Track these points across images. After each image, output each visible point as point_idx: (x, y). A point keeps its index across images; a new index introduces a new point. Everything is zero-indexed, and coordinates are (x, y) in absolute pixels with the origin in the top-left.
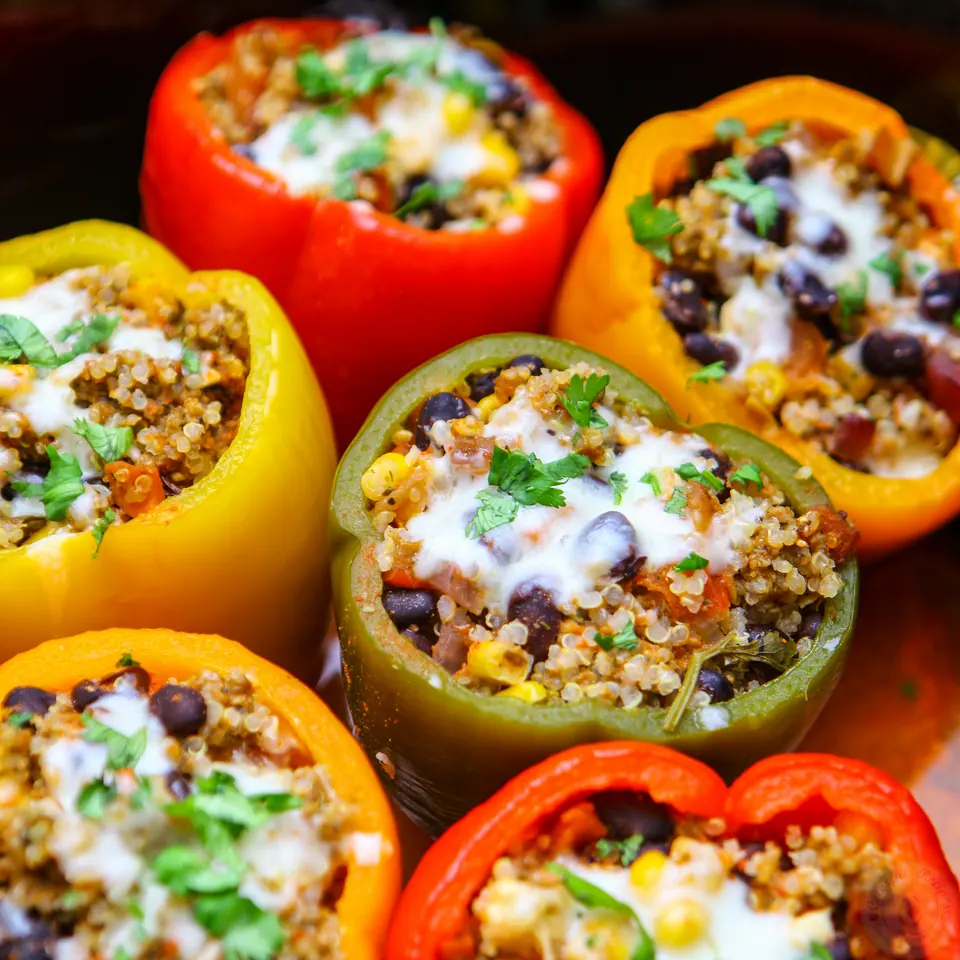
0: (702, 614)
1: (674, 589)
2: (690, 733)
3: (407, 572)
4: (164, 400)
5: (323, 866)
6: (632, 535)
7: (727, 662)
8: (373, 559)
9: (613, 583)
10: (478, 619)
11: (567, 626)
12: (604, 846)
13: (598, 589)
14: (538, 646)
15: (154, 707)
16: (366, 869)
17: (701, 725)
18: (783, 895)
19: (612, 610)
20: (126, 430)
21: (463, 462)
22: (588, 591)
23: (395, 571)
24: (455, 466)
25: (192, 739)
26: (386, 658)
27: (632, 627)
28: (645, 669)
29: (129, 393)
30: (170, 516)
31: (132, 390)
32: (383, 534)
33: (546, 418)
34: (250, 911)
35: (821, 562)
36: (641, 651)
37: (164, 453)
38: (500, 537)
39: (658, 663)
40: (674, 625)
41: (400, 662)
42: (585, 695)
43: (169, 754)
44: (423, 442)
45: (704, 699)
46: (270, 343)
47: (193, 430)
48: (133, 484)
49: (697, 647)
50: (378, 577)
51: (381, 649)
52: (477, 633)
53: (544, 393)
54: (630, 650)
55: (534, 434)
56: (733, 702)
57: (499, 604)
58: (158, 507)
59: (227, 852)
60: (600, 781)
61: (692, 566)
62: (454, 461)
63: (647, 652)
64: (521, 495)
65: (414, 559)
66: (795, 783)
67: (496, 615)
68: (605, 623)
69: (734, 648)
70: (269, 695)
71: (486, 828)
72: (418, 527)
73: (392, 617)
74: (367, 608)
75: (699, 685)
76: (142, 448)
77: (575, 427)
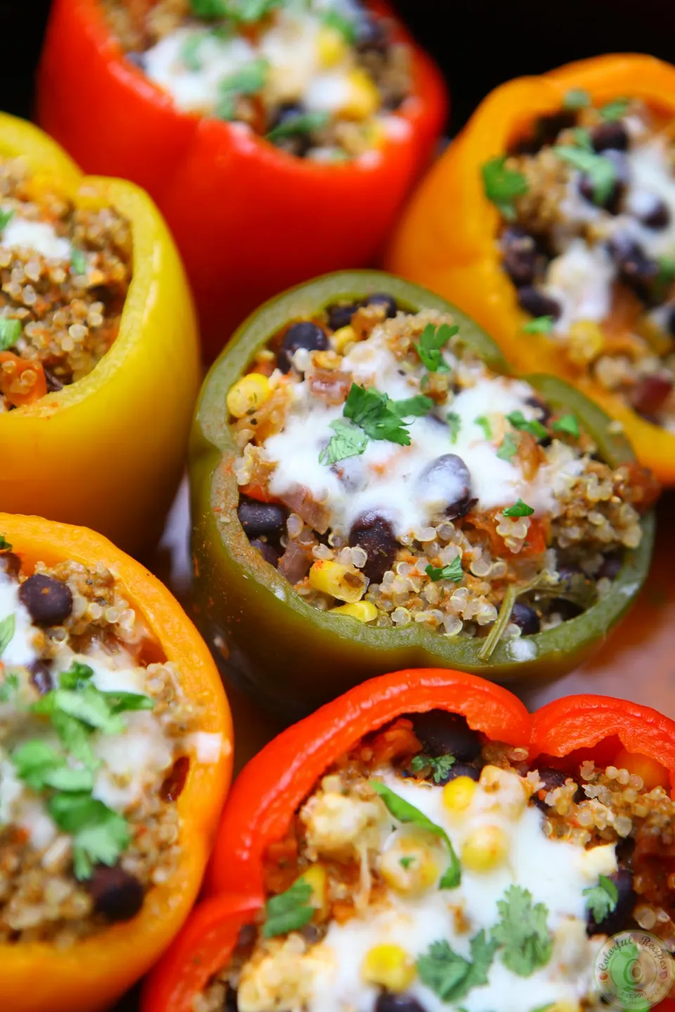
0: (521, 554)
1: (500, 531)
2: (501, 663)
3: (262, 489)
4: (52, 298)
5: (167, 761)
6: (467, 478)
7: (537, 598)
8: (232, 472)
9: (447, 521)
10: (322, 539)
11: (403, 555)
12: (418, 762)
13: (433, 525)
14: (375, 570)
15: (24, 596)
16: (205, 767)
17: (512, 655)
18: (576, 826)
19: (443, 543)
20: (16, 323)
21: (320, 392)
22: (424, 526)
23: (252, 487)
24: (312, 394)
25: (57, 629)
26: (239, 568)
27: (460, 562)
28: (468, 602)
29: (20, 288)
30: (51, 412)
31: (24, 285)
32: (243, 449)
33: (399, 359)
34: (100, 812)
35: (627, 514)
36: (465, 585)
37: (48, 347)
38: (350, 468)
39: (479, 596)
40: (494, 561)
41: (250, 572)
42: (413, 619)
43: (35, 644)
44: (284, 365)
45: (516, 632)
46: (151, 253)
47: (78, 331)
48: (19, 376)
49: (513, 582)
50: (235, 490)
51: (234, 558)
52: (320, 551)
53: (399, 337)
54: (456, 582)
55: (387, 373)
56: (540, 636)
57: (343, 526)
58: (39, 401)
59: (82, 748)
60: (423, 707)
61: (518, 512)
62: (312, 389)
63: (470, 586)
64: (372, 430)
65: (269, 477)
66: (595, 725)
67: (338, 536)
68: (435, 556)
69: (545, 586)
70: (128, 589)
71: (319, 742)
72: (275, 447)
73: (245, 528)
74: (225, 519)
75: (513, 618)
76: (29, 341)
77: (424, 371)
